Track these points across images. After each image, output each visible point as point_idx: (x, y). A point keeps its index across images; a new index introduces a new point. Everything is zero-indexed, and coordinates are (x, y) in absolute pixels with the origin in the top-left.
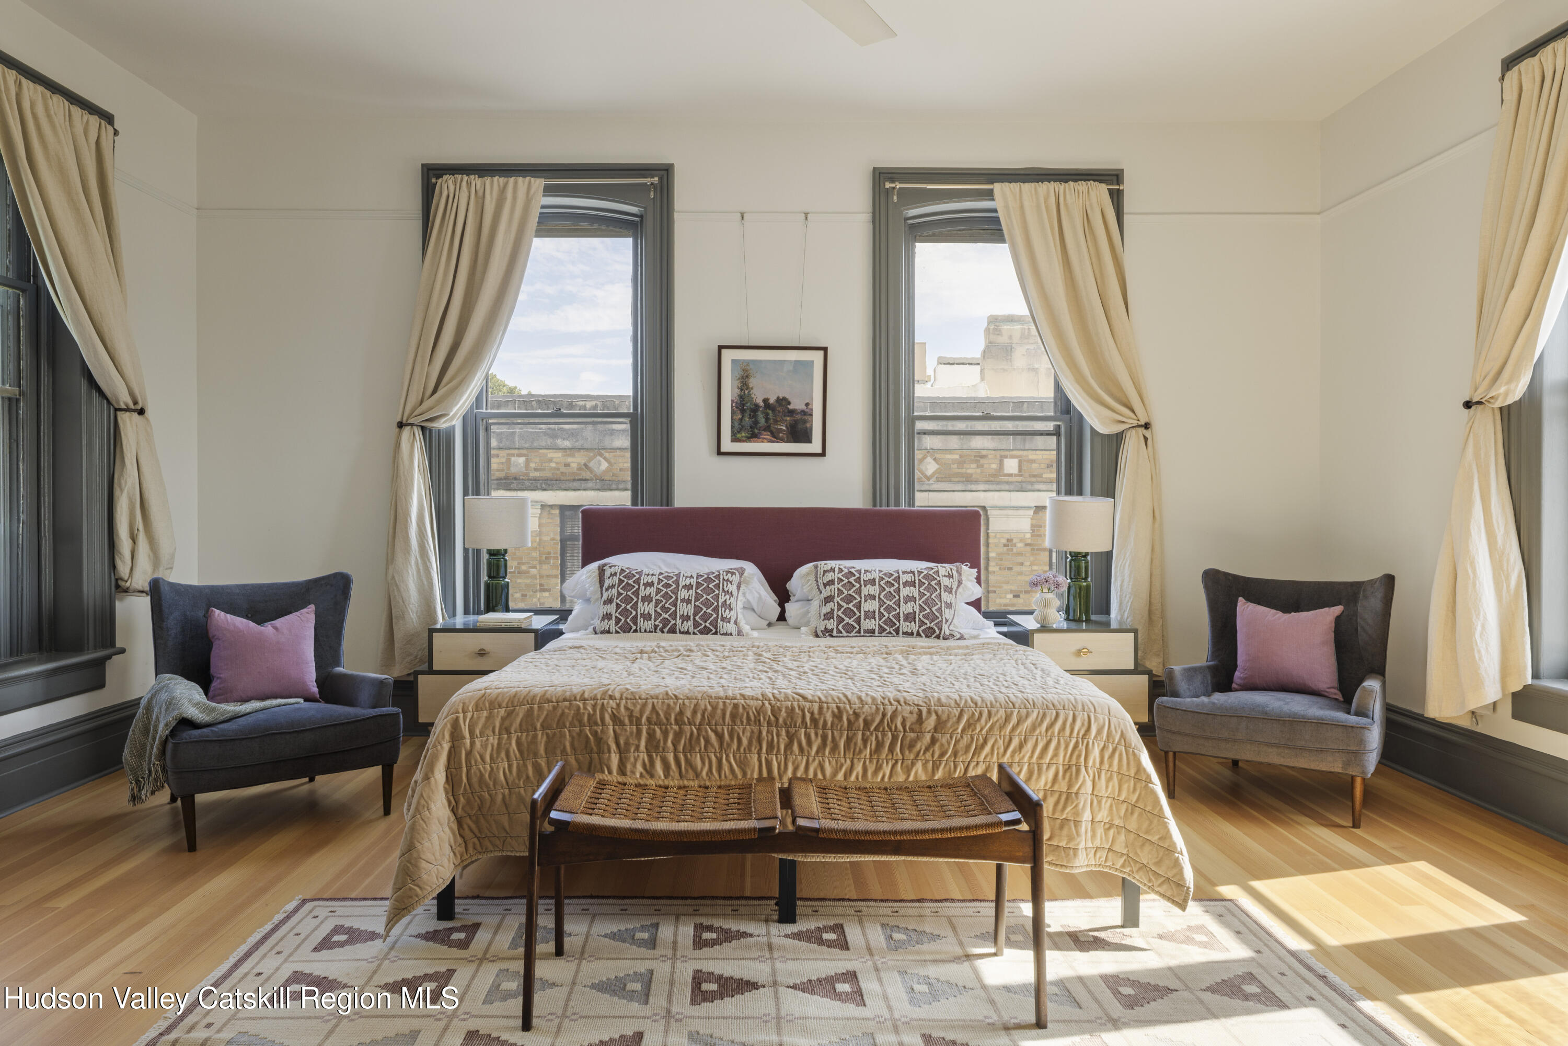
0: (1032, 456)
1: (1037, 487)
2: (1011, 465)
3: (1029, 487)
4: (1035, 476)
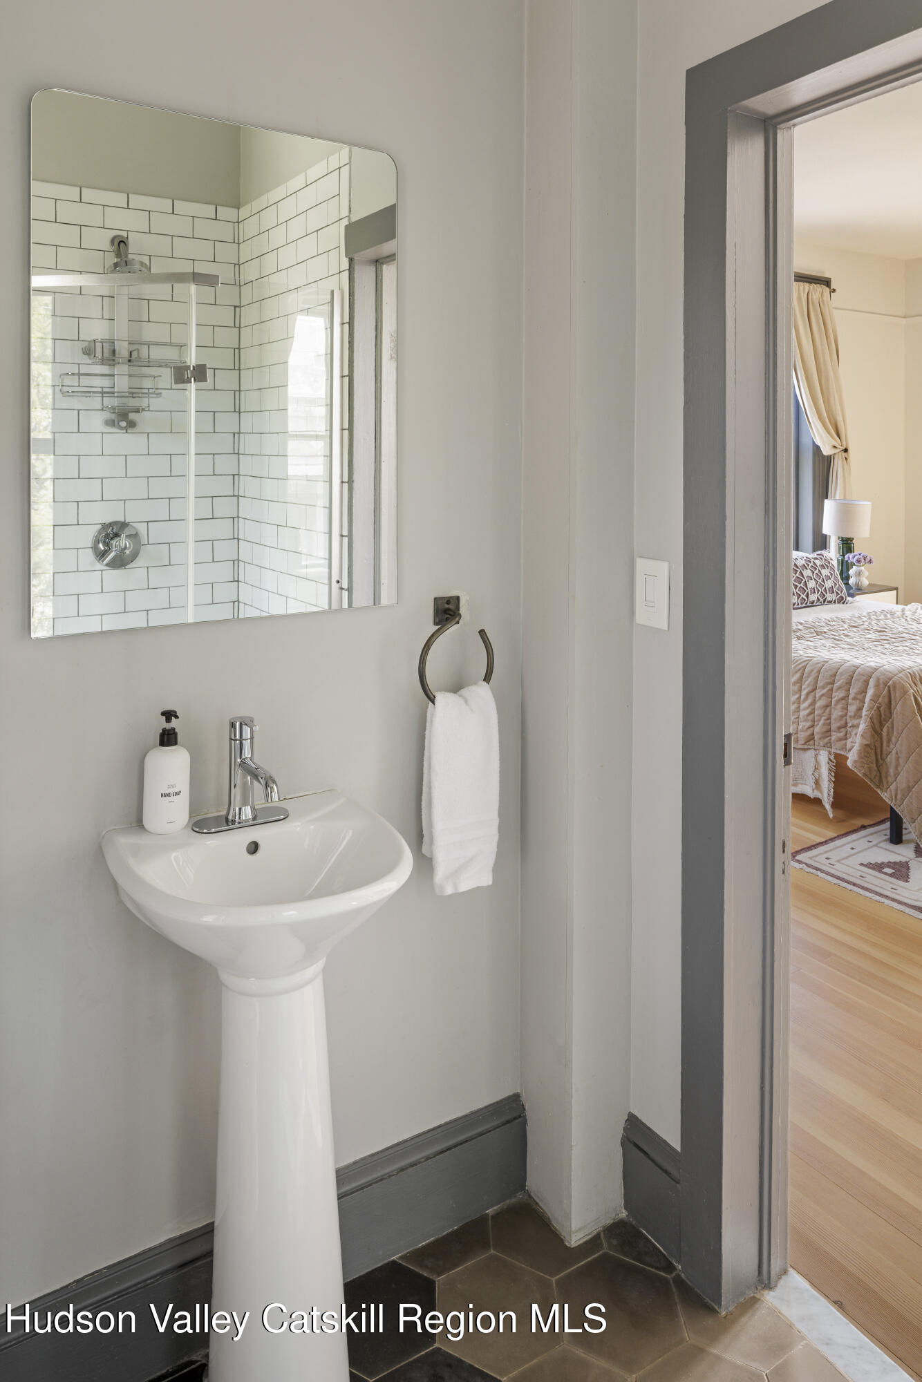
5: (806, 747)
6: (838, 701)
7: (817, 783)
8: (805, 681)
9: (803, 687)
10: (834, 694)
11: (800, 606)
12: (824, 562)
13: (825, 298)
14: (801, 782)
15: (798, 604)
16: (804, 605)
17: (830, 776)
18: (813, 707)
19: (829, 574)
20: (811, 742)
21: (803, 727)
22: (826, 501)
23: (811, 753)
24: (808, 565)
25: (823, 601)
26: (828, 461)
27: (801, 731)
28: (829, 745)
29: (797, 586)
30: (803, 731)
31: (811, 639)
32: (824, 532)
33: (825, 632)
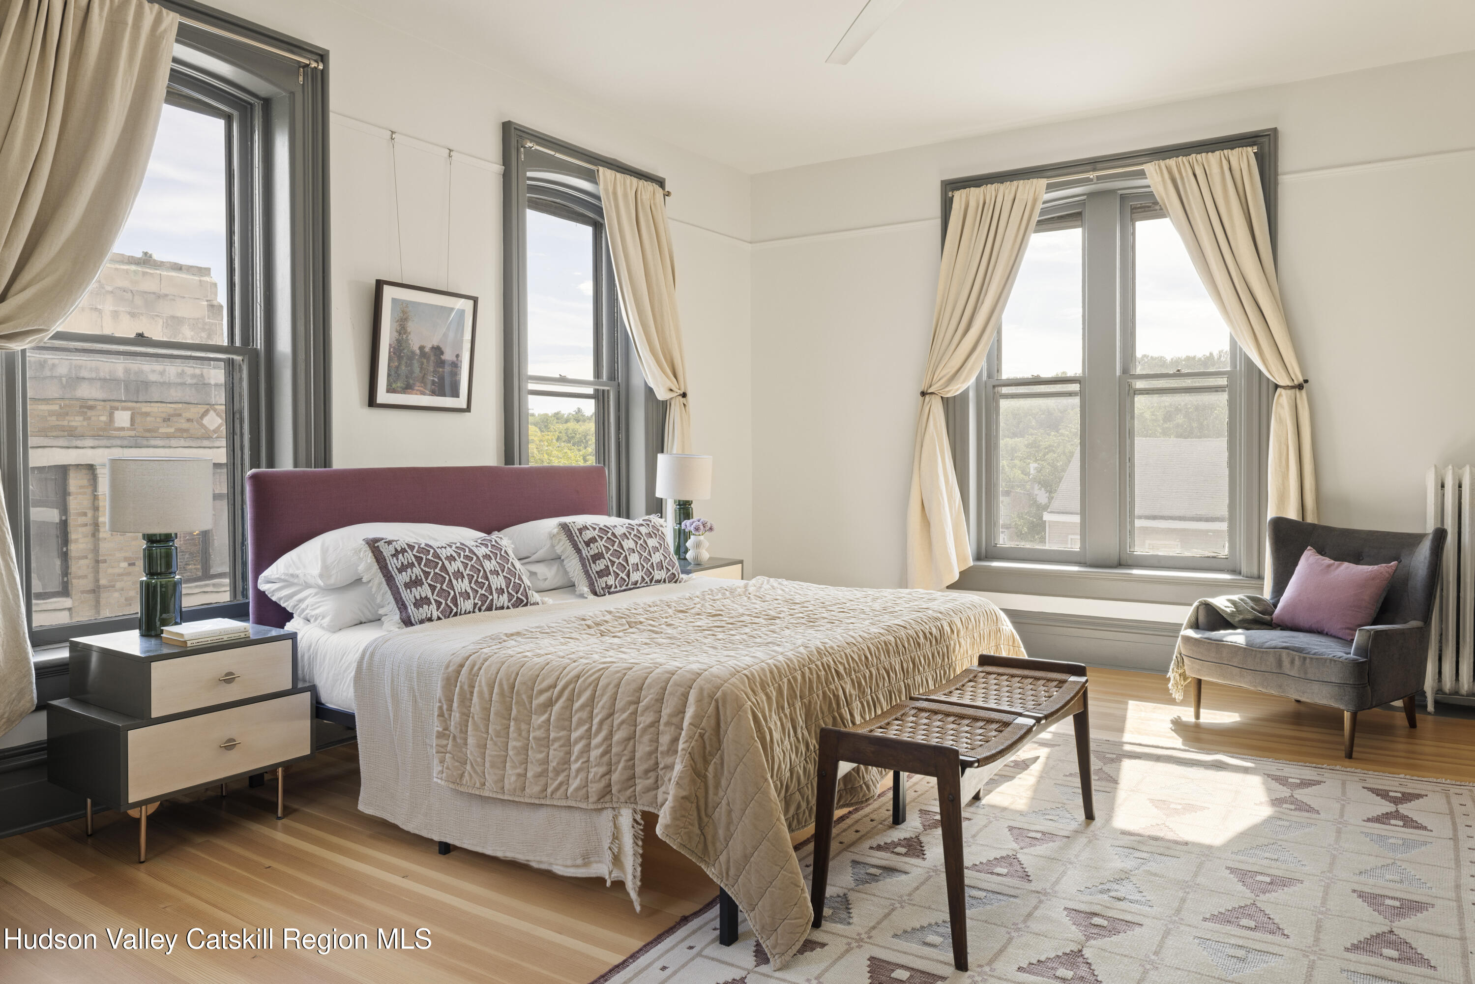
0: (145, 408)
1: (153, 442)
2: (123, 418)
3: (145, 443)
4: (149, 431)
5: (599, 807)
6: (645, 730)
7: (617, 860)
8: (598, 703)
9: (595, 711)
10: (639, 719)
11: (619, 588)
12: (651, 529)
13: (657, 201)
14: (597, 859)
15: (616, 587)
16: (624, 588)
17: (636, 848)
18: (609, 742)
19: (658, 545)
20: (608, 797)
21: (594, 776)
22: (660, 456)
23: (608, 814)
24: (630, 534)
25: (650, 581)
26: (664, 406)
27: (591, 782)
28: (632, 800)
29: (615, 562)
30: (595, 782)
31: (620, 634)
32: (658, 495)
33: (641, 623)
